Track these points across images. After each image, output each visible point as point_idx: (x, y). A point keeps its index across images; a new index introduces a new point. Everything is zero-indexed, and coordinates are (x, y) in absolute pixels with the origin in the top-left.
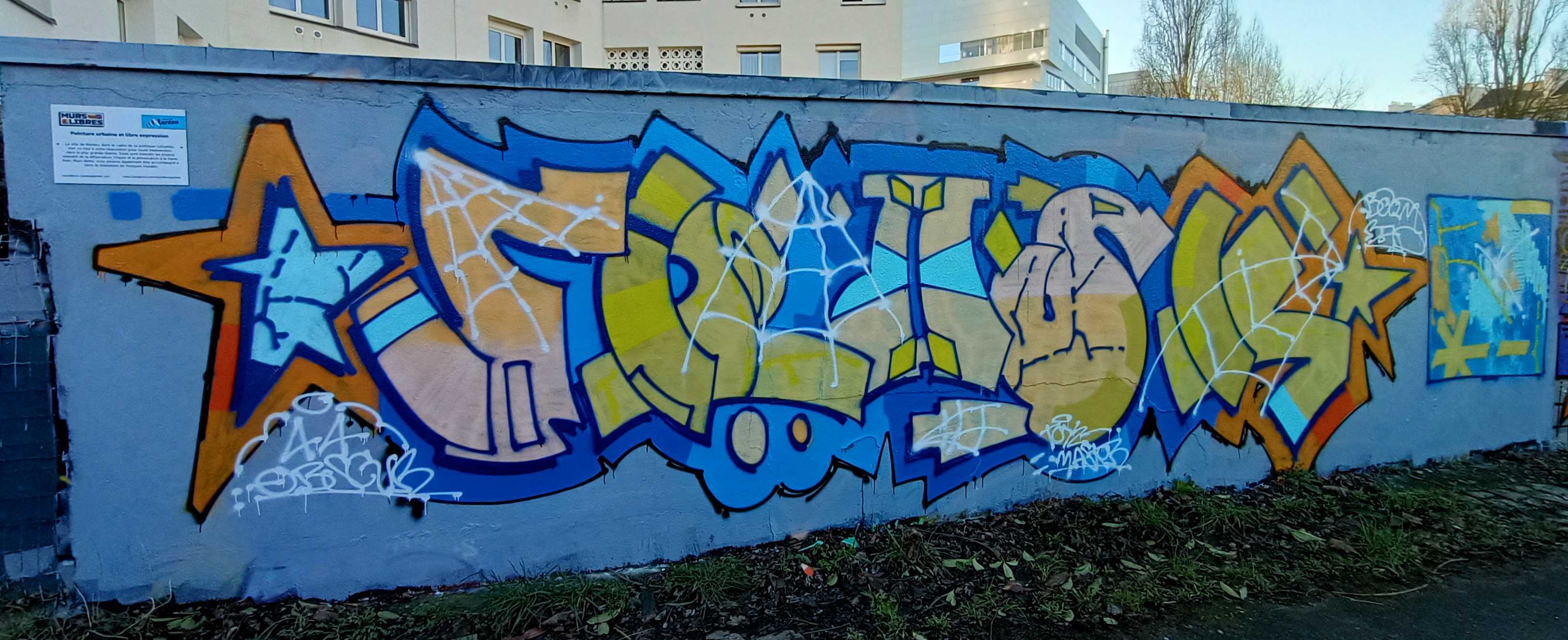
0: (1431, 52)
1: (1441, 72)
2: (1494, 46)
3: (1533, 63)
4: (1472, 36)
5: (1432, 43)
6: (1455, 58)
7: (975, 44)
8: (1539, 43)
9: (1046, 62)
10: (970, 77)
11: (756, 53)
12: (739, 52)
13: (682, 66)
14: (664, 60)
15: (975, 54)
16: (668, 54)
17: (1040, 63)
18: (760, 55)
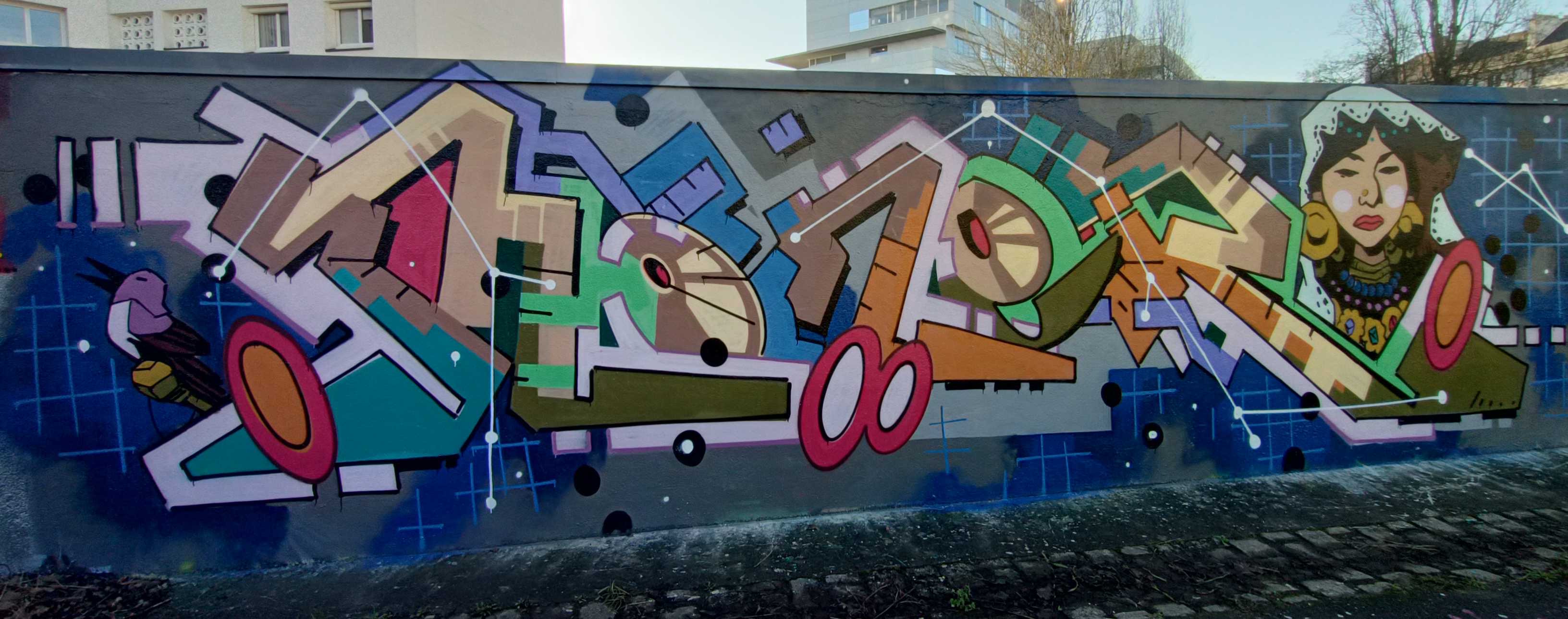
7: (882, 11)
9: (953, 27)
10: (878, 46)
11: (274, 14)
12: (255, 14)
13: (195, 31)
14: (178, 26)
15: (884, 21)
16: (180, 19)
17: (945, 28)
18: (278, 16)
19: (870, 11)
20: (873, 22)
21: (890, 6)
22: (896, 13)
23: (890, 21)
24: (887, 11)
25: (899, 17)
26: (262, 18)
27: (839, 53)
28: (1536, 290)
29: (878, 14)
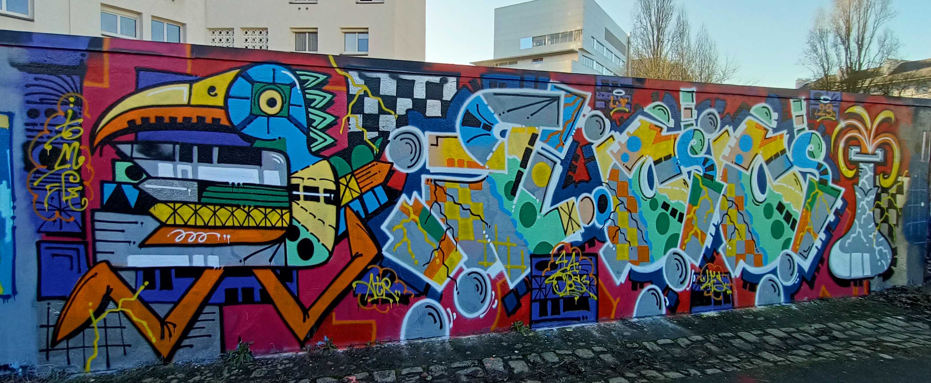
0: (808, 47)
1: (814, 59)
2: (844, 43)
3: (867, 54)
4: (831, 38)
5: (807, 41)
6: (820, 51)
7: (540, 38)
8: (870, 42)
9: (582, 49)
10: (538, 58)
11: (305, 33)
12: (294, 32)
13: (257, 40)
14: (246, 37)
15: (541, 44)
16: (248, 33)
17: (577, 50)
18: (307, 34)
19: (533, 38)
20: (535, 44)
21: (545, 36)
22: (548, 40)
23: (545, 44)
24: (543, 38)
25: (550, 42)
26: (297, 34)
27: (514, 60)
29: (538, 40)
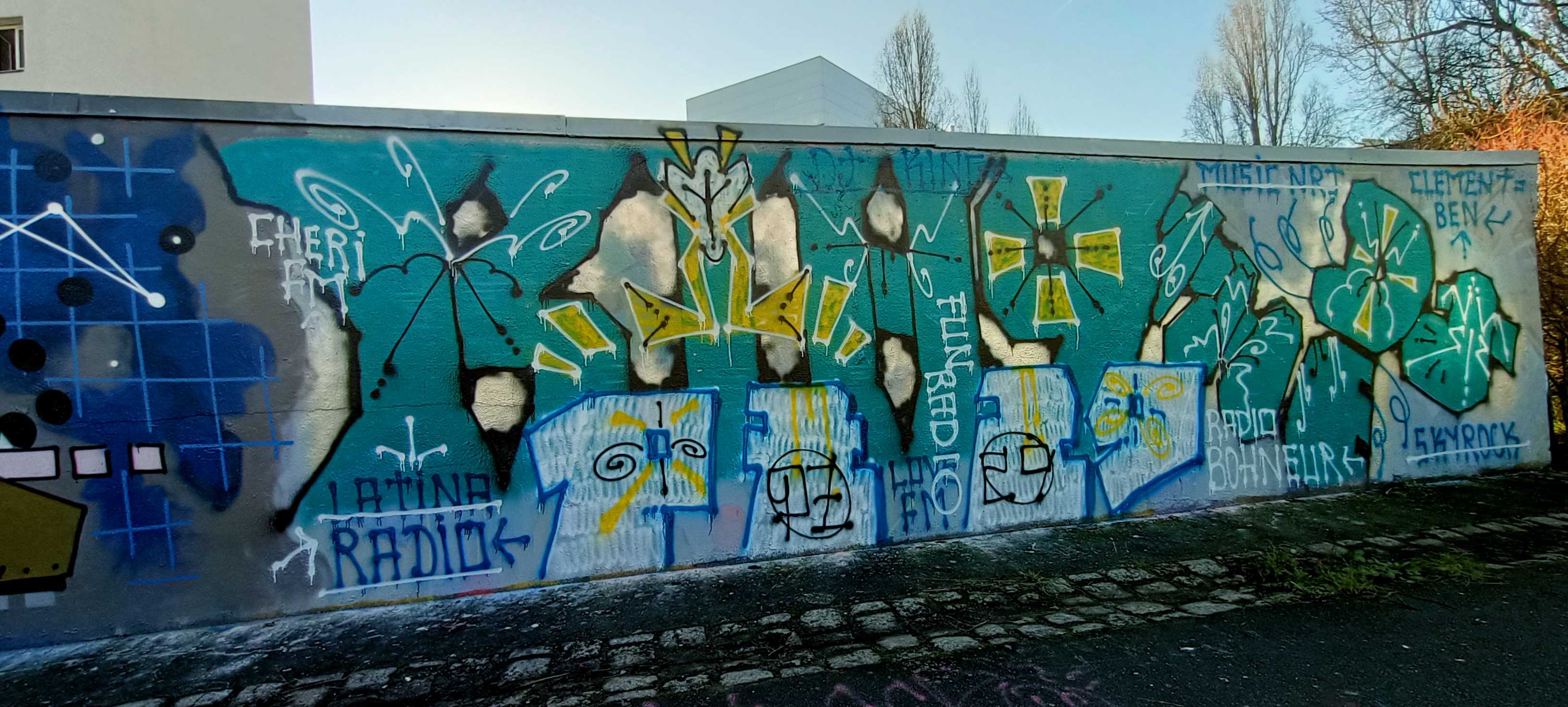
28: (91, 392)
